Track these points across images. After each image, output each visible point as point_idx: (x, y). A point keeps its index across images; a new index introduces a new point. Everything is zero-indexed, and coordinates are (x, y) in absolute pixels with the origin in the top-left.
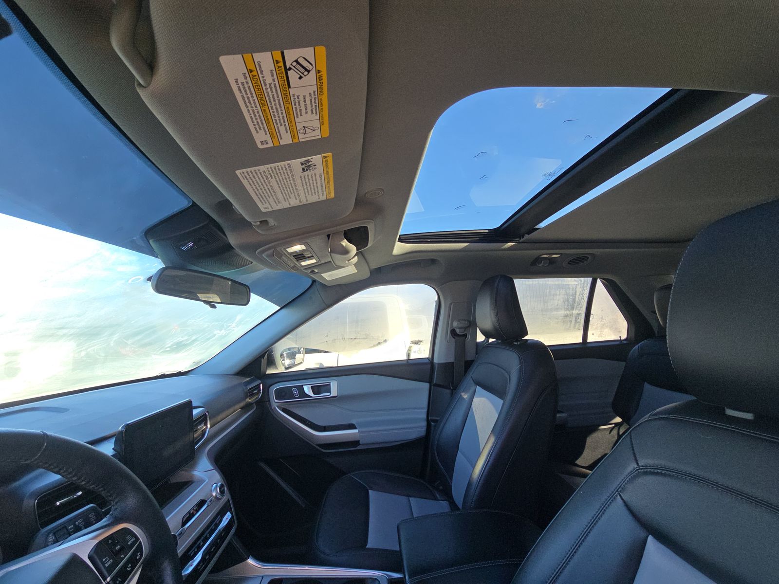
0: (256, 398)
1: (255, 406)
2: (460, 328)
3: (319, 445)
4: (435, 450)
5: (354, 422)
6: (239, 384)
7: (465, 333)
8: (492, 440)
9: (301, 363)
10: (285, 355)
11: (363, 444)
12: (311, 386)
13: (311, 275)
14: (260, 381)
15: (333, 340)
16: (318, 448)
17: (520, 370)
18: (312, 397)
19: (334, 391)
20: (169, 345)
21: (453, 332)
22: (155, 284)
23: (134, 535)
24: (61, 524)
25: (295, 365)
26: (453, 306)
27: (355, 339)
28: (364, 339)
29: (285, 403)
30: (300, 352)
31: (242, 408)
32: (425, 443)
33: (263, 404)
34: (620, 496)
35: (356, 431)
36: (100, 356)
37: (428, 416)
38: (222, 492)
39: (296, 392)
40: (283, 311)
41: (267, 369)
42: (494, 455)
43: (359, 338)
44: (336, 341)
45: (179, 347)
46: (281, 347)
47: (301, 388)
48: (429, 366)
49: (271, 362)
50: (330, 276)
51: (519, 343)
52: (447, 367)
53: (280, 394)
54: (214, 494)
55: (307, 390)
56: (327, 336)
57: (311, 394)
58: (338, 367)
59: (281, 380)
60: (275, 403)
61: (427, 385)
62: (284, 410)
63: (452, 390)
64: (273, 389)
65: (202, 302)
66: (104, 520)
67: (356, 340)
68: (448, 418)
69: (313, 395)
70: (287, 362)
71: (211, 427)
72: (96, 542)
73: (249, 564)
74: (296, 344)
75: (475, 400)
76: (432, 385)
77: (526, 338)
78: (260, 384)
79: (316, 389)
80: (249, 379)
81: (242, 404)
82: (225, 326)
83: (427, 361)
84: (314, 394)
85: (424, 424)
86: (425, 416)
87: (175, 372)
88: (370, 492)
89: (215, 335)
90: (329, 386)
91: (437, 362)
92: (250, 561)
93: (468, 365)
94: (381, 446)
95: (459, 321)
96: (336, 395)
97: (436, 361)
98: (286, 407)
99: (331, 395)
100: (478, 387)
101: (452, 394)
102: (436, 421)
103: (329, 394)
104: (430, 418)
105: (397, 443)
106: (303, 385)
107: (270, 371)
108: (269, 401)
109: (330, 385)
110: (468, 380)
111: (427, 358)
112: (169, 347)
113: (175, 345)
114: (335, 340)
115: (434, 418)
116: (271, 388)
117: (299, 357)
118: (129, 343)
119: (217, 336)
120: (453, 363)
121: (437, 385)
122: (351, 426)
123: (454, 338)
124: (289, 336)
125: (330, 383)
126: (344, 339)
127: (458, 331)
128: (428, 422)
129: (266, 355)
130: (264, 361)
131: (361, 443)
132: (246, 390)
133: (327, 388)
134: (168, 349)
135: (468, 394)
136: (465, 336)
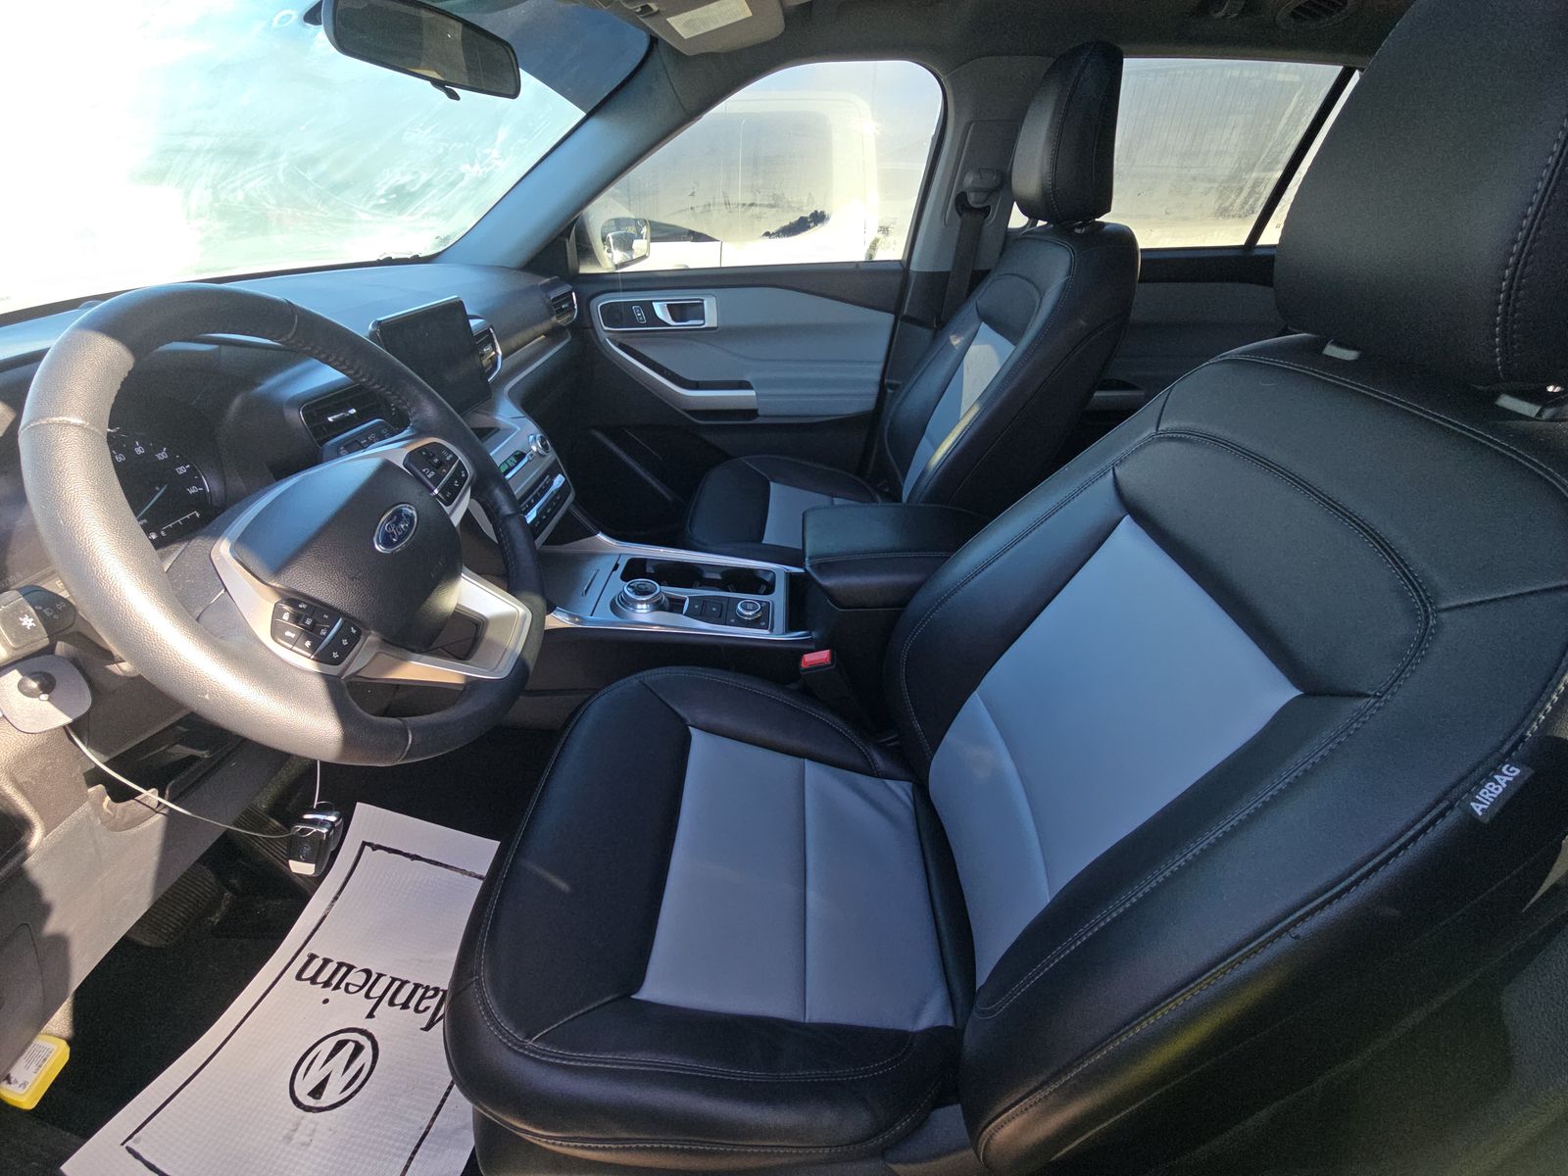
0: (569, 319)
1: (570, 337)
2: (976, 190)
3: (690, 412)
4: (886, 432)
5: (748, 378)
6: (533, 288)
7: (985, 205)
8: (976, 410)
9: (644, 257)
10: (611, 240)
11: (765, 416)
12: (668, 305)
13: (642, 20)
14: (569, 287)
15: (705, 206)
16: (687, 416)
17: (1065, 288)
18: (669, 325)
19: (711, 319)
20: (381, 192)
21: (961, 202)
22: (331, 27)
23: (449, 452)
24: (351, 436)
25: (633, 261)
26: (974, 127)
27: (752, 205)
28: (772, 206)
29: (625, 334)
30: (640, 237)
31: (546, 334)
32: (871, 421)
33: (582, 329)
34: (1114, 470)
35: (752, 393)
36: (269, 203)
37: (882, 380)
38: (545, 447)
39: (640, 314)
40: (593, 123)
41: (579, 264)
42: (971, 433)
43: (761, 205)
44: (712, 208)
45: (401, 198)
46: (600, 215)
47: (648, 307)
48: (899, 279)
49: (586, 251)
50: (687, 24)
51: (1083, 230)
52: (936, 282)
53: (613, 315)
54: (534, 448)
55: (660, 311)
56: (693, 194)
57: (668, 319)
58: (721, 268)
59: (609, 287)
60: (604, 331)
61: (889, 318)
62: (622, 346)
63: (936, 331)
64: (598, 304)
65: (429, 82)
66: (405, 432)
67: (753, 207)
68: (917, 380)
69: (672, 323)
70: (618, 256)
71: (504, 357)
72: (407, 451)
73: (600, 541)
74: (630, 210)
75: (973, 349)
76: (900, 317)
77: (1103, 219)
78: (570, 293)
79: (678, 311)
80: (548, 280)
81: (546, 326)
82: (479, 155)
83: (898, 267)
84: (674, 319)
85: (875, 390)
86: (877, 377)
87: (409, 257)
88: (772, 484)
89: (463, 175)
90: (701, 307)
91: (915, 270)
92: (601, 536)
93: (978, 278)
94: (795, 421)
95: (979, 171)
96: (715, 325)
97: (914, 267)
98: (627, 342)
99: (706, 325)
100: (984, 326)
101: (935, 338)
102: (895, 387)
103: (701, 322)
104: (886, 381)
105: (824, 419)
106: (652, 301)
107: (586, 269)
108: (593, 327)
109: (702, 304)
110: (970, 310)
111: (899, 261)
112: (382, 196)
113: (391, 194)
114: (710, 205)
115: (894, 382)
116: (594, 302)
117: (639, 246)
118: (310, 179)
119: (467, 178)
120: (948, 273)
121: (909, 319)
122: (744, 385)
123: (961, 215)
124: (612, 189)
125: (703, 300)
126: (727, 204)
127: (972, 198)
128: (882, 387)
129: (573, 231)
130: (571, 244)
131: (760, 413)
132: (547, 301)
133: (696, 310)
134: (383, 201)
135: (962, 338)
136: (985, 211)
